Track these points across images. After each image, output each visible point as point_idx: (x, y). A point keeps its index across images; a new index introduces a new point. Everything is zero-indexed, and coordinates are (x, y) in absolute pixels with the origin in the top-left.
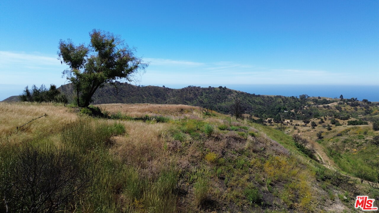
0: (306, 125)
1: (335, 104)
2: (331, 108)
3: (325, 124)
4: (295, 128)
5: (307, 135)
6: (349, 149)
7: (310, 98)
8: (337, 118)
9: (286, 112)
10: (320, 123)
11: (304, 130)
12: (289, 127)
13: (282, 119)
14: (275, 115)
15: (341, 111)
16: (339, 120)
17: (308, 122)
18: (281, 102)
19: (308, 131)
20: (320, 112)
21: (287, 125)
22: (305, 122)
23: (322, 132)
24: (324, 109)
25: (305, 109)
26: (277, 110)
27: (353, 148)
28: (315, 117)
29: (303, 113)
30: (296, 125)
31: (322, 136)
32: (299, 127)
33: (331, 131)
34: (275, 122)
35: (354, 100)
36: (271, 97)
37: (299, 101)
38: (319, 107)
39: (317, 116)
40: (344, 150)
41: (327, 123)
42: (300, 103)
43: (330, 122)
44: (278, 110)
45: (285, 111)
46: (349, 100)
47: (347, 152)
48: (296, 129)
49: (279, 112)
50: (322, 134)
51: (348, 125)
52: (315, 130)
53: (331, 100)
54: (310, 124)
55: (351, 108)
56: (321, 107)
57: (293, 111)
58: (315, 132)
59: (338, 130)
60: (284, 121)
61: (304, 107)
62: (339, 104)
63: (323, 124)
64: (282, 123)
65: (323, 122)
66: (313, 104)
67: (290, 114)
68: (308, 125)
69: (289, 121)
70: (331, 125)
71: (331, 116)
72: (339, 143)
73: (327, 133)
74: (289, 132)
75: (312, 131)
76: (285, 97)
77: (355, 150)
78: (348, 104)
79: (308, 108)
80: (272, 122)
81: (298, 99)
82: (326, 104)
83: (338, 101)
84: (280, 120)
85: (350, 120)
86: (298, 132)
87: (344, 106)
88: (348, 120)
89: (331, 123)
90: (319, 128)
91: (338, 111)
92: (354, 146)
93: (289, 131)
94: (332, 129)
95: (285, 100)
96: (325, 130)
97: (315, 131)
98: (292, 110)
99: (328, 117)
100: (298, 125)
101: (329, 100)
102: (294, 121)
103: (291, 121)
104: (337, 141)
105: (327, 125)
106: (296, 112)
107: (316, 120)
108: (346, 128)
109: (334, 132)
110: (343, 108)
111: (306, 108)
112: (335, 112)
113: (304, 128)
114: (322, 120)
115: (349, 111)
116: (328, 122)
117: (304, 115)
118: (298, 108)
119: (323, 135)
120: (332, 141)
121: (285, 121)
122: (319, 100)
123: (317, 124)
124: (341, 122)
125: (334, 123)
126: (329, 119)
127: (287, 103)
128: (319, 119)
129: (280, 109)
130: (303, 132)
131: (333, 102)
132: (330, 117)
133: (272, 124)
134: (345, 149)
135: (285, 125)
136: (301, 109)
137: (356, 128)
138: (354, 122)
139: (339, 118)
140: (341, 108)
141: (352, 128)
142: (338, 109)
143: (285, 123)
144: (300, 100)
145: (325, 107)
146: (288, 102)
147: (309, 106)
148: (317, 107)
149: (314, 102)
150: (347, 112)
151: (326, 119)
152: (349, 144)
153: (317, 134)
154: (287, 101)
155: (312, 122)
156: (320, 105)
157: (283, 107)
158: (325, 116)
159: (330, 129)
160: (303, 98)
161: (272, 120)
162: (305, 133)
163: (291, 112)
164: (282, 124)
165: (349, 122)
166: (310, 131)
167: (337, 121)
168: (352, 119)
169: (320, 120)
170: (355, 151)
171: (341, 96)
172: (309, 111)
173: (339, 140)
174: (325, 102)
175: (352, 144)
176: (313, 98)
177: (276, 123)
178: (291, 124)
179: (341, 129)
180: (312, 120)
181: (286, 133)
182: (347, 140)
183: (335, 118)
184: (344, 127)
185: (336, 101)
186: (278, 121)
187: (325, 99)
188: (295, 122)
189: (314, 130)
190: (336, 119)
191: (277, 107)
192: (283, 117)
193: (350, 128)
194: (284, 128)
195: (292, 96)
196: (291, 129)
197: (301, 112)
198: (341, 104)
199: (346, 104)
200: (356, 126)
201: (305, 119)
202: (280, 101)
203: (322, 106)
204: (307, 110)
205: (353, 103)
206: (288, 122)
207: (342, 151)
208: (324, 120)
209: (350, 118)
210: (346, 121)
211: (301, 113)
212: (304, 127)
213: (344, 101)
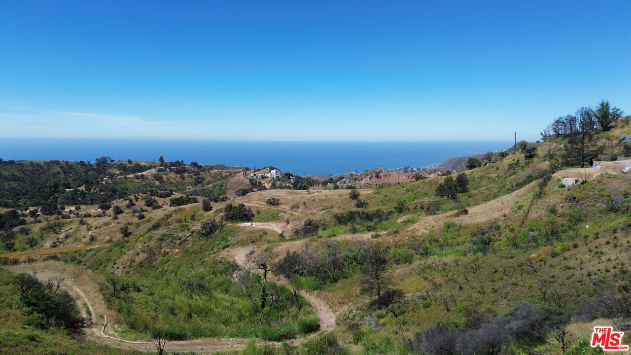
0: (104, 213)
1: (153, 171)
2: (147, 178)
3: (137, 208)
4: (82, 223)
5: (104, 233)
6: (168, 250)
7: (114, 162)
8: (154, 195)
9: (70, 191)
10: (128, 207)
11: (98, 223)
12: (71, 222)
13: (59, 206)
14: (47, 199)
15: (161, 182)
16: (157, 198)
17: (108, 208)
18: (58, 173)
19: (107, 224)
20: (130, 186)
21: (69, 218)
22: (102, 208)
23: (130, 224)
24: (137, 181)
25: (104, 183)
26: (51, 188)
27: (174, 247)
28: (120, 198)
29: (101, 191)
30: (86, 216)
31: (129, 231)
32: (89, 220)
33: (143, 220)
34: (45, 214)
35: (179, 163)
36: (38, 165)
37: (94, 170)
38: (129, 178)
39: (123, 195)
40: (160, 253)
41: (140, 206)
42: (95, 173)
43: (143, 203)
44: (53, 189)
45: (66, 189)
46: (172, 164)
47: (165, 256)
48: (84, 224)
49: (54, 191)
50: (130, 227)
51: (170, 205)
52: (119, 221)
53: (146, 165)
54: (110, 211)
55: (177, 177)
56: (131, 178)
57: (82, 188)
58: (118, 225)
59: (154, 218)
60: (64, 209)
61: (102, 180)
62: (159, 171)
63: (134, 207)
64: (60, 213)
65: (134, 205)
66: (118, 173)
67: (76, 194)
68: (108, 212)
69: (73, 208)
70: (145, 208)
71: (145, 193)
72: (152, 244)
73: (138, 225)
74: (71, 231)
75: (113, 224)
76: (67, 163)
77: (177, 250)
78: (171, 170)
79: (110, 181)
80: (38, 215)
81: (91, 166)
82: (140, 172)
83: (157, 167)
84: (56, 208)
85: (173, 197)
86: (88, 229)
87: (166, 175)
88: (170, 198)
89: (145, 205)
90: (126, 218)
91: (157, 183)
92: (175, 244)
93: (71, 229)
94: (145, 216)
95: (67, 168)
96: (135, 220)
97: (119, 223)
98: (80, 186)
99: (141, 195)
100: (90, 216)
101: (145, 166)
102: (83, 207)
103: (77, 209)
104: (150, 239)
105: (139, 209)
106: (88, 189)
107: (122, 201)
108: (166, 212)
109: (148, 221)
110: (164, 177)
111: (107, 182)
112: (154, 184)
113: (100, 221)
114: (131, 201)
115: (173, 181)
116: (140, 204)
117: (102, 193)
118: (92, 183)
119: (131, 229)
120: (141, 241)
121: (66, 210)
122: (129, 165)
123: (122, 209)
124: (160, 201)
125: (150, 203)
126: (143, 199)
127: (71, 175)
128: (126, 200)
129: (56, 186)
130: (96, 228)
131: (150, 168)
132: (144, 196)
133: (38, 218)
134: (162, 251)
135: (64, 217)
136: (98, 183)
137: (180, 210)
138: (178, 199)
139: (157, 196)
140: (162, 178)
141: (175, 211)
142: (157, 180)
143: (64, 213)
144: (95, 167)
145: (137, 177)
146: (74, 172)
147: (112, 176)
148: (125, 178)
149: (120, 170)
150: (171, 183)
151: (137, 199)
152: (168, 241)
153: (122, 229)
154: (71, 171)
155: (114, 207)
156: (129, 174)
157: (63, 182)
158: (137, 194)
159: (142, 217)
160: (103, 163)
161: (39, 210)
162: (101, 229)
163: (79, 191)
164: (60, 216)
165: (171, 200)
166: (110, 226)
167: (155, 201)
168: (177, 195)
169: (127, 202)
170: (178, 253)
171: (162, 159)
172: (111, 186)
173: (152, 237)
174: (139, 168)
175: (172, 242)
176: (119, 163)
177: (48, 215)
178: (77, 214)
179: (158, 214)
180: (114, 202)
181: (62, 236)
182: (164, 235)
183: (152, 195)
184: (163, 210)
185: (155, 167)
186: (50, 210)
187: (138, 164)
188: (84, 209)
189: (116, 221)
190: (153, 198)
191: (51, 183)
192: (63, 203)
193: (172, 212)
194: (61, 226)
195: (81, 162)
196: (74, 226)
197: (98, 189)
198: (161, 170)
199: (168, 170)
200: (181, 207)
201: (103, 202)
202: (57, 170)
203: (133, 176)
204: (107, 185)
205: (179, 168)
206: (71, 212)
207: (158, 255)
208: (135, 202)
209: (174, 193)
210: (168, 200)
211: (97, 191)
212: (100, 218)
213: (166, 165)
